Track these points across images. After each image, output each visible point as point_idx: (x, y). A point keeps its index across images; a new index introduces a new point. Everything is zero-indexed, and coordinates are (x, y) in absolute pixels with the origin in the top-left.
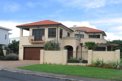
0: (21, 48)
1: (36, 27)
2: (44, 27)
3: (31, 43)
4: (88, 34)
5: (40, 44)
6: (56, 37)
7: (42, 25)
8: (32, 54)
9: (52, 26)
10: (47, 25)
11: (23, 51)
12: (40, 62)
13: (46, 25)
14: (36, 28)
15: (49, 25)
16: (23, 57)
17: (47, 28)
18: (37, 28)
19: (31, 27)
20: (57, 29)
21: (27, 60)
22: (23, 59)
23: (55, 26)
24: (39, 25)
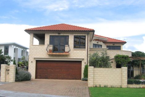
0: (32, 62)
1: (56, 33)
2: (68, 33)
3: (48, 55)
4: (106, 44)
5: (62, 57)
6: (85, 48)
7: (64, 31)
8: (49, 70)
9: (79, 33)
10: (72, 31)
11: (35, 66)
12: (88, 84)
13: (70, 31)
14: (56, 35)
15: (74, 31)
16: (35, 74)
17: (71, 35)
18: (58, 35)
19: (48, 33)
20: (87, 37)
21: (40, 78)
22: (35, 77)
23: (84, 33)
24: (60, 31)
